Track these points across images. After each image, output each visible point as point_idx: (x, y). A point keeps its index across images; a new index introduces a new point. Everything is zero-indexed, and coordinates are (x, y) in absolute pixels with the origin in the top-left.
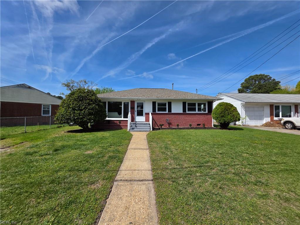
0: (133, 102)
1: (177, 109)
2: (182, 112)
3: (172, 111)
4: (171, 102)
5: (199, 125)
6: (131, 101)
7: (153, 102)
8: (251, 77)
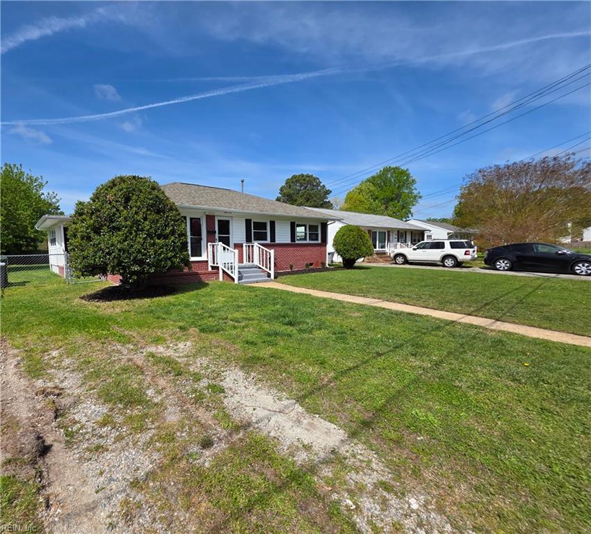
0: (210, 218)
1: (283, 235)
2: (290, 242)
3: (276, 239)
4: (274, 222)
5: (311, 264)
6: (207, 216)
7: (246, 220)
8: (294, 177)
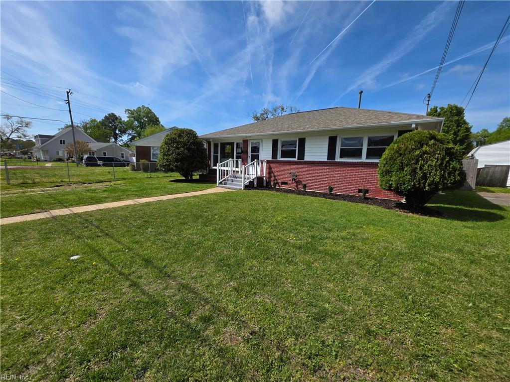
0: (246, 142)
1: (316, 152)
3: (305, 157)
4: (305, 138)
6: (243, 140)
7: (272, 140)
